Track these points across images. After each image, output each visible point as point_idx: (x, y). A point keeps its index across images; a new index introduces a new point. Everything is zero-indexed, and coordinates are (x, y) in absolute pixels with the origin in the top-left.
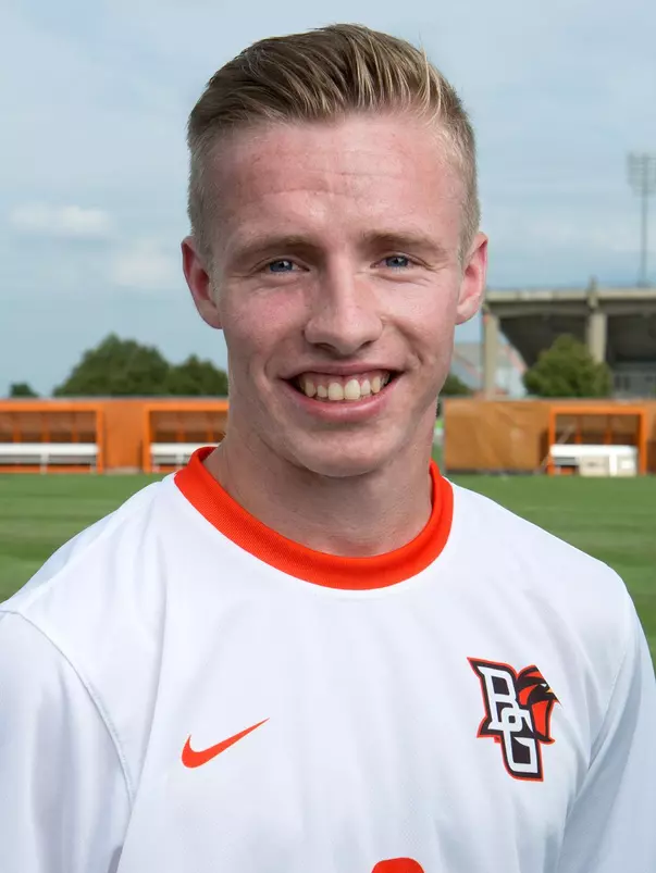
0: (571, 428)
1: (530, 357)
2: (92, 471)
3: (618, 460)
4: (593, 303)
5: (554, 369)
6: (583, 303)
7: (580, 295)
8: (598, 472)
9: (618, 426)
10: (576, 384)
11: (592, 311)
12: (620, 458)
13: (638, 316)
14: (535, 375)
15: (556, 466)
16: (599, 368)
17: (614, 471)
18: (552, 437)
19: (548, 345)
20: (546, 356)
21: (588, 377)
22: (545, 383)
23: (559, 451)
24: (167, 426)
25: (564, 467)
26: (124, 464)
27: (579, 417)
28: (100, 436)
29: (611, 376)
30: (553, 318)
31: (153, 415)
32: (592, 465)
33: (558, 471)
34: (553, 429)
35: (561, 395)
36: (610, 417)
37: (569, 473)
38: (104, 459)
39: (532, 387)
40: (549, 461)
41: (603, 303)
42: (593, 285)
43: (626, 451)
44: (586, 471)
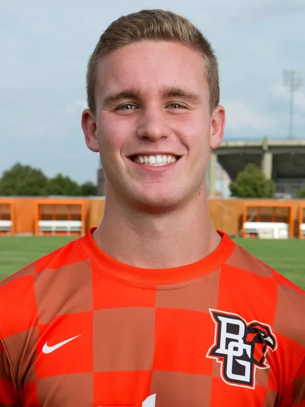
0: (254, 214)
1: (233, 175)
2: (8, 235)
3: (278, 231)
4: (265, 148)
5: (245, 182)
6: (260, 148)
7: (258, 143)
8: (269, 236)
9: (279, 213)
10: (257, 191)
11: (264, 152)
12: (280, 229)
13: (289, 154)
14: (236, 185)
15: (247, 233)
16: (268, 181)
17: (276, 236)
18: (245, 218)
19: (242, 170)
20: (241, 175)
21: (262, 186)
22: (241, 189)
23: (248, 225)
24: (47, 212)
25: (251, 234)
26: (24, 231)
27: (259, 208)
28: (13, 216)
29: (274, 185)
30: (245, 155)
31: (40, 206)
32: (265, 233)
33: (248, 236)
34: (245, 214)
35: (249, 196)
36: (274, 208)
37: (253, 237)
38: (14, 229)
39: (234, 192)
40: (243, 231)
41: (271, 148)
42: (265, 139)
43: (283, 226)
44: (262, 236)
